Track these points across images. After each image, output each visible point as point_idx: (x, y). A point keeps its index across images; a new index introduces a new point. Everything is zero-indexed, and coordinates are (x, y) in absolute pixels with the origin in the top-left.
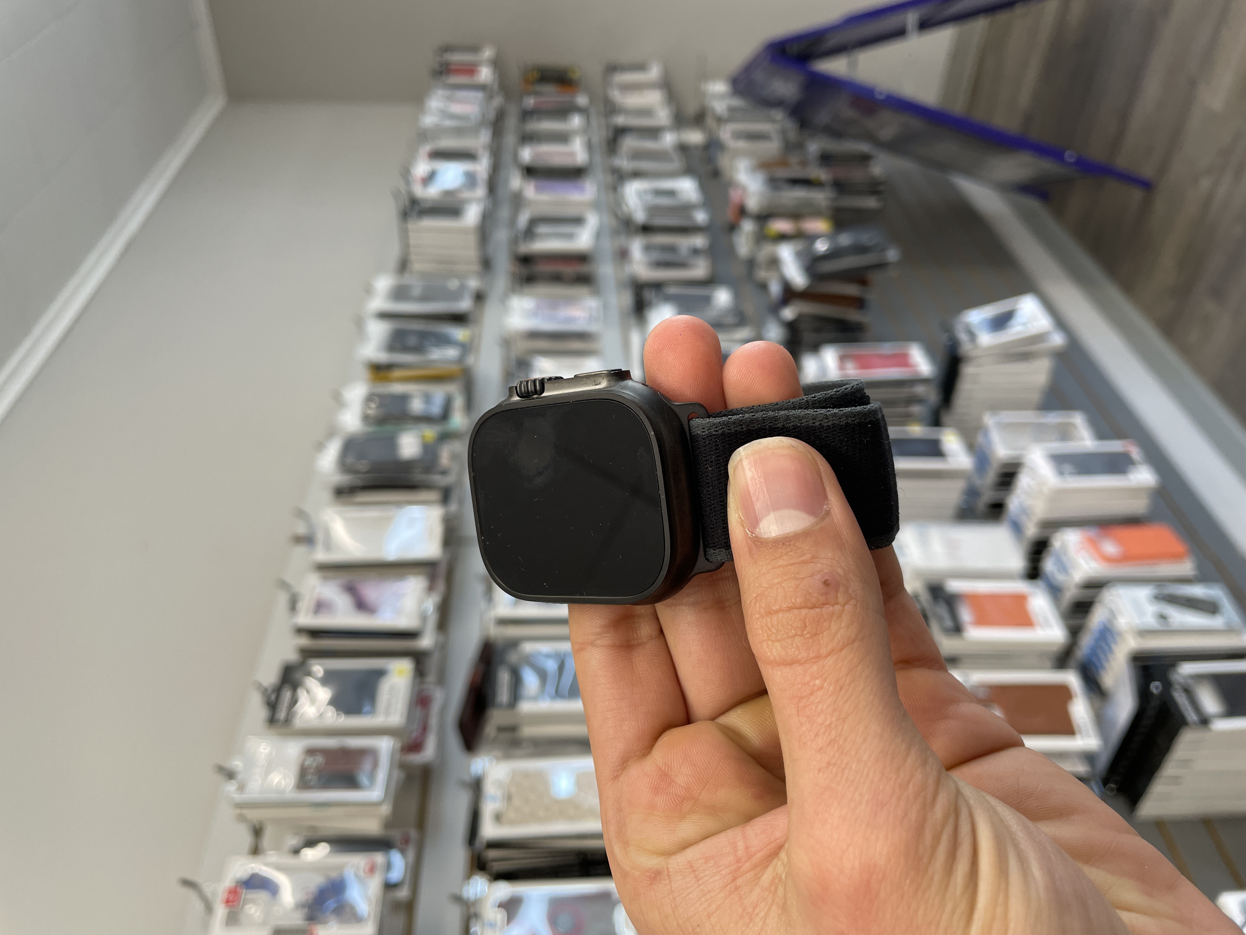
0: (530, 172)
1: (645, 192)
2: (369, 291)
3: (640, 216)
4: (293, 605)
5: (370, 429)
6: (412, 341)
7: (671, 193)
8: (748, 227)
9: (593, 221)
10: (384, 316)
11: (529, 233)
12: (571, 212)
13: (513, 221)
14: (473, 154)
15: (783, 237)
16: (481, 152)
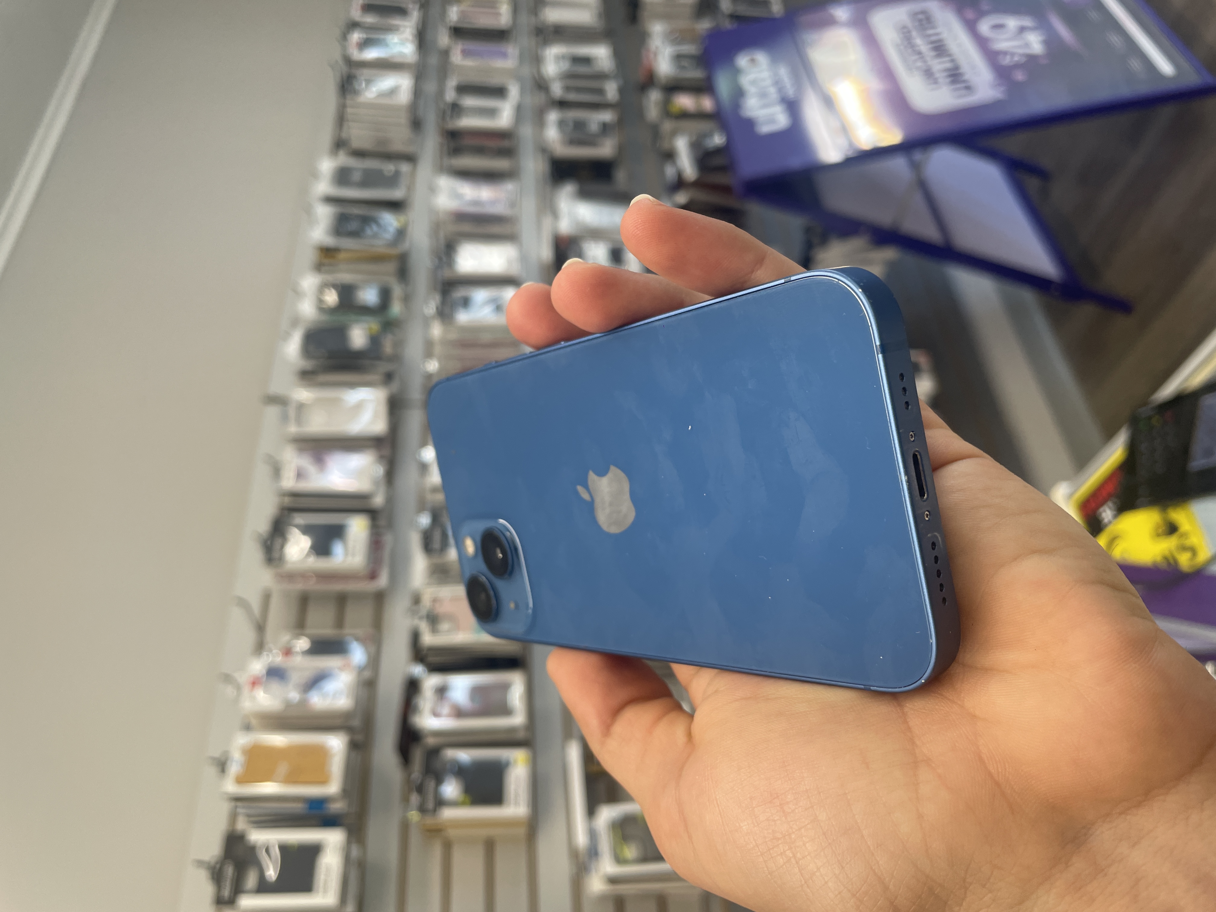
0: (458, 32)
1: (563, 57)
2: (315, 175)
3: (557, 90)
4: (277, 471)
5: (324, 318)
6: (354, 226)
7: (586, 61)
8: (655, 95)
9: (514, 91)
10: (330, 200)
11: (456, 109)
12: (495, 81)
13: (441, 92)
14: (403, 5)
15: (684, 115)
16: (411, 6)
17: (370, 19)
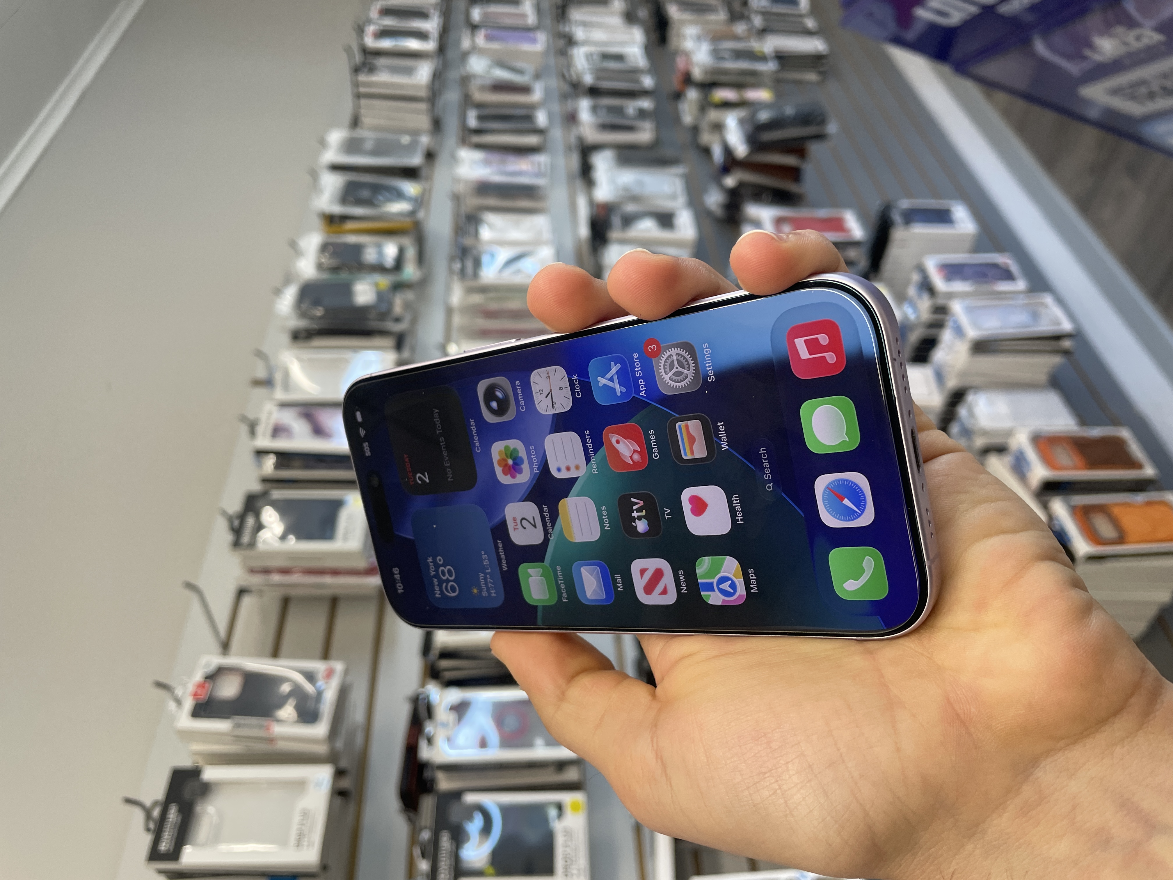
1: (593, 55)
2: (322, 143)
3: (588, 79)
5: (325, 276)
6: (365, 194)
7: (619, 58)
8: (692, 94)
10: (336, 168)
14: (425, 11)
15: (726, 105)
16: (432, 11)
17: (389, 22)
